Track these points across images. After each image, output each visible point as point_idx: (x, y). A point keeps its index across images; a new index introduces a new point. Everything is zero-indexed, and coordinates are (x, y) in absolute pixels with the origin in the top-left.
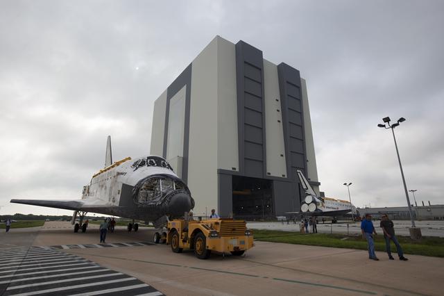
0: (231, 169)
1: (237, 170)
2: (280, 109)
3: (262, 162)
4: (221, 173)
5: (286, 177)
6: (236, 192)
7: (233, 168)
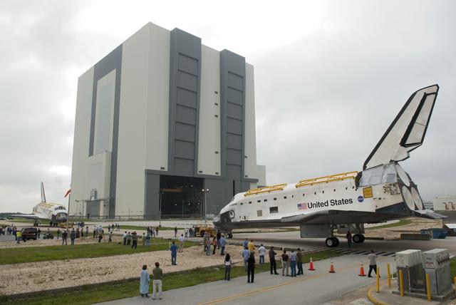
0: (159, 169)
1: (166, 169)
2: (219, 103)
3: (194, 161)
4: (149, 173)
5: (220, 174)
6: (164, 190)
7: (162, 168)
